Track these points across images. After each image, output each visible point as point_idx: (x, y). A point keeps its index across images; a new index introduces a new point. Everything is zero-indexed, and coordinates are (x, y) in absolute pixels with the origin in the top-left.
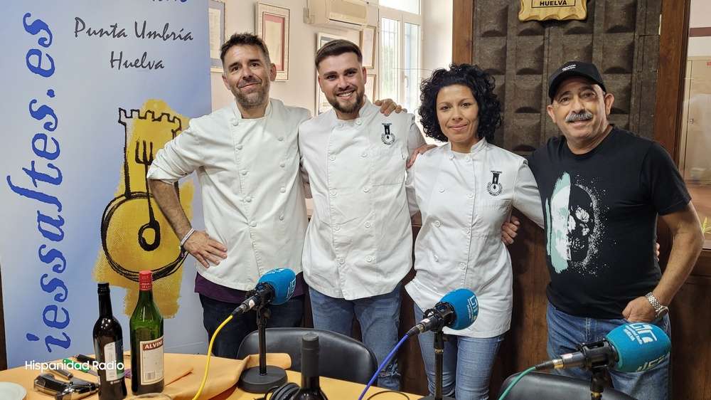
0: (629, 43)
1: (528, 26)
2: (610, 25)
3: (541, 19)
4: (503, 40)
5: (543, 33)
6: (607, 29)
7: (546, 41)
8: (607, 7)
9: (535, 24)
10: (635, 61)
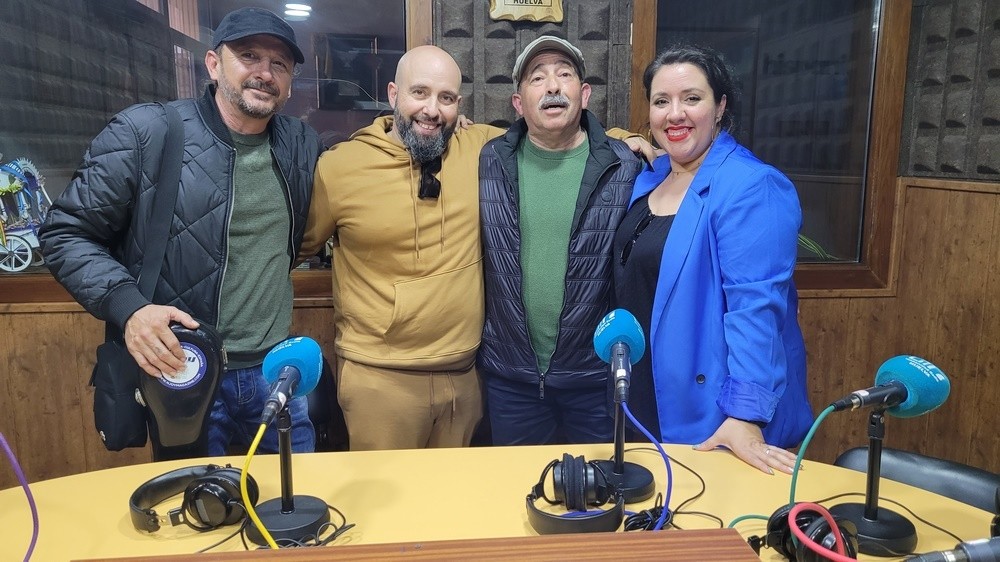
0: (604, 51)
1: (499, 26)
2: (586, 32)
3: (516, 18)
4: (470, 40)
5: (513, 37)
6: (582, 35)
7: (518, 46)
8: (580, 12)
9: (507, 24)
10: (610, 70)
